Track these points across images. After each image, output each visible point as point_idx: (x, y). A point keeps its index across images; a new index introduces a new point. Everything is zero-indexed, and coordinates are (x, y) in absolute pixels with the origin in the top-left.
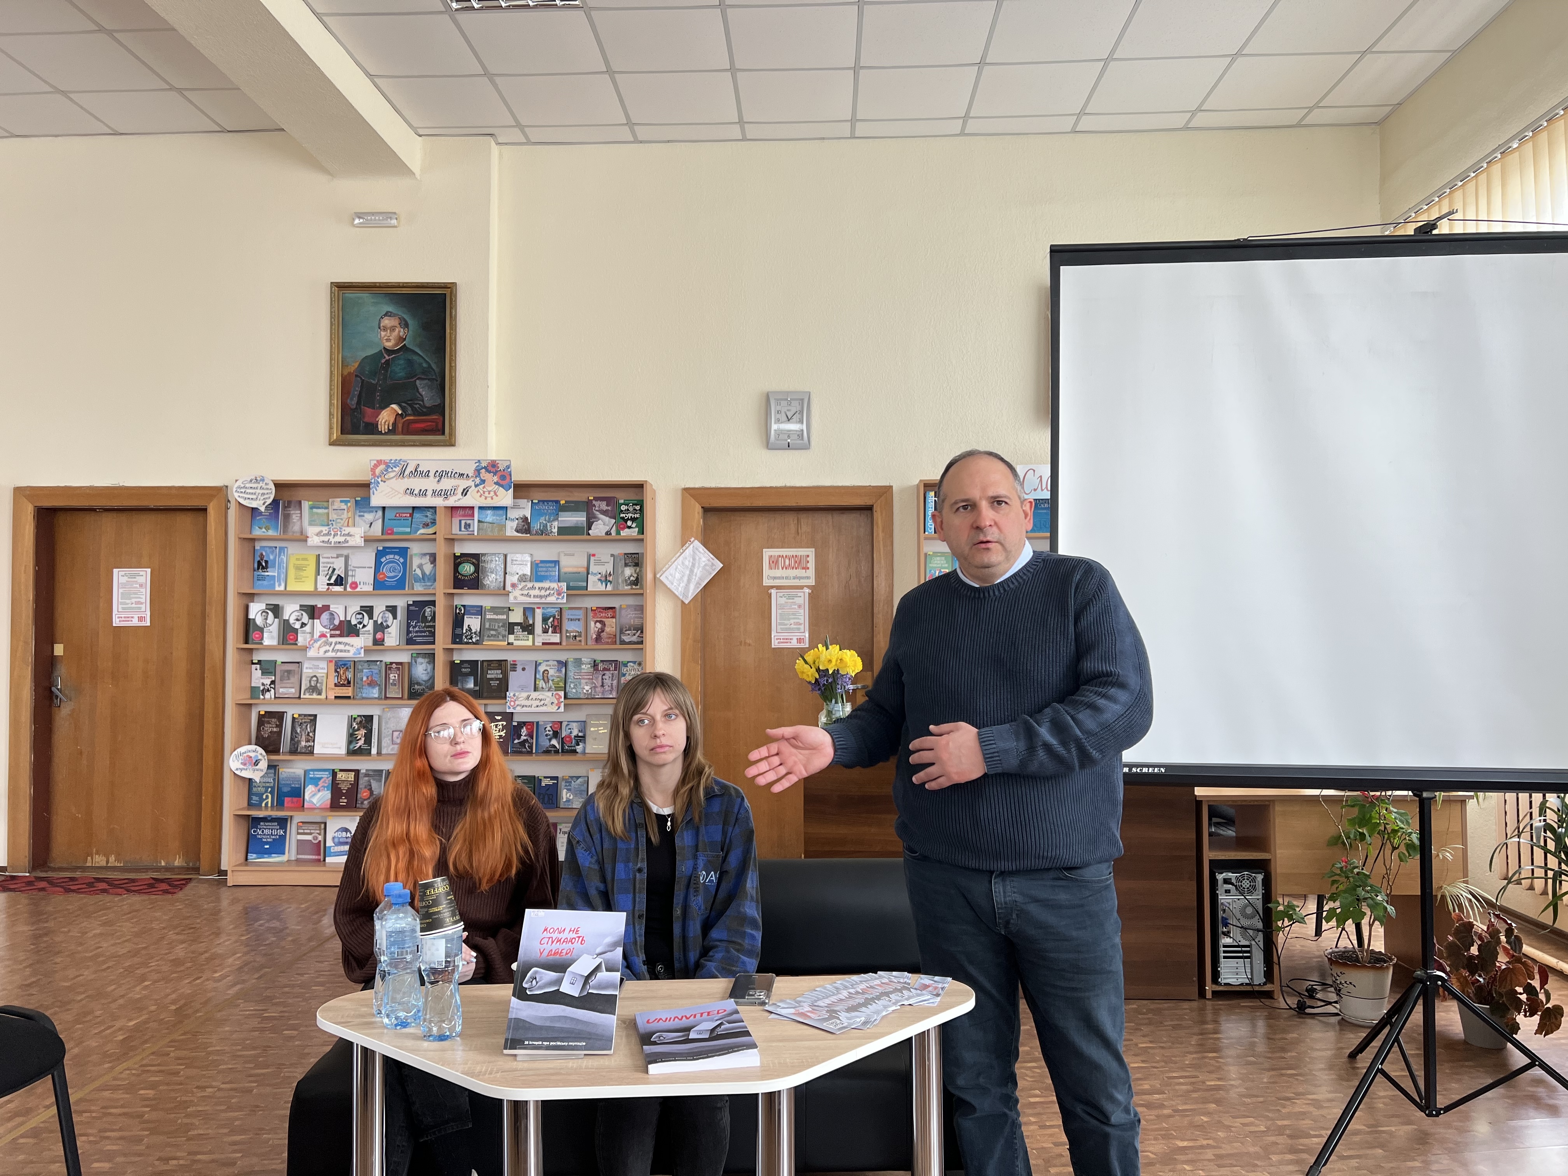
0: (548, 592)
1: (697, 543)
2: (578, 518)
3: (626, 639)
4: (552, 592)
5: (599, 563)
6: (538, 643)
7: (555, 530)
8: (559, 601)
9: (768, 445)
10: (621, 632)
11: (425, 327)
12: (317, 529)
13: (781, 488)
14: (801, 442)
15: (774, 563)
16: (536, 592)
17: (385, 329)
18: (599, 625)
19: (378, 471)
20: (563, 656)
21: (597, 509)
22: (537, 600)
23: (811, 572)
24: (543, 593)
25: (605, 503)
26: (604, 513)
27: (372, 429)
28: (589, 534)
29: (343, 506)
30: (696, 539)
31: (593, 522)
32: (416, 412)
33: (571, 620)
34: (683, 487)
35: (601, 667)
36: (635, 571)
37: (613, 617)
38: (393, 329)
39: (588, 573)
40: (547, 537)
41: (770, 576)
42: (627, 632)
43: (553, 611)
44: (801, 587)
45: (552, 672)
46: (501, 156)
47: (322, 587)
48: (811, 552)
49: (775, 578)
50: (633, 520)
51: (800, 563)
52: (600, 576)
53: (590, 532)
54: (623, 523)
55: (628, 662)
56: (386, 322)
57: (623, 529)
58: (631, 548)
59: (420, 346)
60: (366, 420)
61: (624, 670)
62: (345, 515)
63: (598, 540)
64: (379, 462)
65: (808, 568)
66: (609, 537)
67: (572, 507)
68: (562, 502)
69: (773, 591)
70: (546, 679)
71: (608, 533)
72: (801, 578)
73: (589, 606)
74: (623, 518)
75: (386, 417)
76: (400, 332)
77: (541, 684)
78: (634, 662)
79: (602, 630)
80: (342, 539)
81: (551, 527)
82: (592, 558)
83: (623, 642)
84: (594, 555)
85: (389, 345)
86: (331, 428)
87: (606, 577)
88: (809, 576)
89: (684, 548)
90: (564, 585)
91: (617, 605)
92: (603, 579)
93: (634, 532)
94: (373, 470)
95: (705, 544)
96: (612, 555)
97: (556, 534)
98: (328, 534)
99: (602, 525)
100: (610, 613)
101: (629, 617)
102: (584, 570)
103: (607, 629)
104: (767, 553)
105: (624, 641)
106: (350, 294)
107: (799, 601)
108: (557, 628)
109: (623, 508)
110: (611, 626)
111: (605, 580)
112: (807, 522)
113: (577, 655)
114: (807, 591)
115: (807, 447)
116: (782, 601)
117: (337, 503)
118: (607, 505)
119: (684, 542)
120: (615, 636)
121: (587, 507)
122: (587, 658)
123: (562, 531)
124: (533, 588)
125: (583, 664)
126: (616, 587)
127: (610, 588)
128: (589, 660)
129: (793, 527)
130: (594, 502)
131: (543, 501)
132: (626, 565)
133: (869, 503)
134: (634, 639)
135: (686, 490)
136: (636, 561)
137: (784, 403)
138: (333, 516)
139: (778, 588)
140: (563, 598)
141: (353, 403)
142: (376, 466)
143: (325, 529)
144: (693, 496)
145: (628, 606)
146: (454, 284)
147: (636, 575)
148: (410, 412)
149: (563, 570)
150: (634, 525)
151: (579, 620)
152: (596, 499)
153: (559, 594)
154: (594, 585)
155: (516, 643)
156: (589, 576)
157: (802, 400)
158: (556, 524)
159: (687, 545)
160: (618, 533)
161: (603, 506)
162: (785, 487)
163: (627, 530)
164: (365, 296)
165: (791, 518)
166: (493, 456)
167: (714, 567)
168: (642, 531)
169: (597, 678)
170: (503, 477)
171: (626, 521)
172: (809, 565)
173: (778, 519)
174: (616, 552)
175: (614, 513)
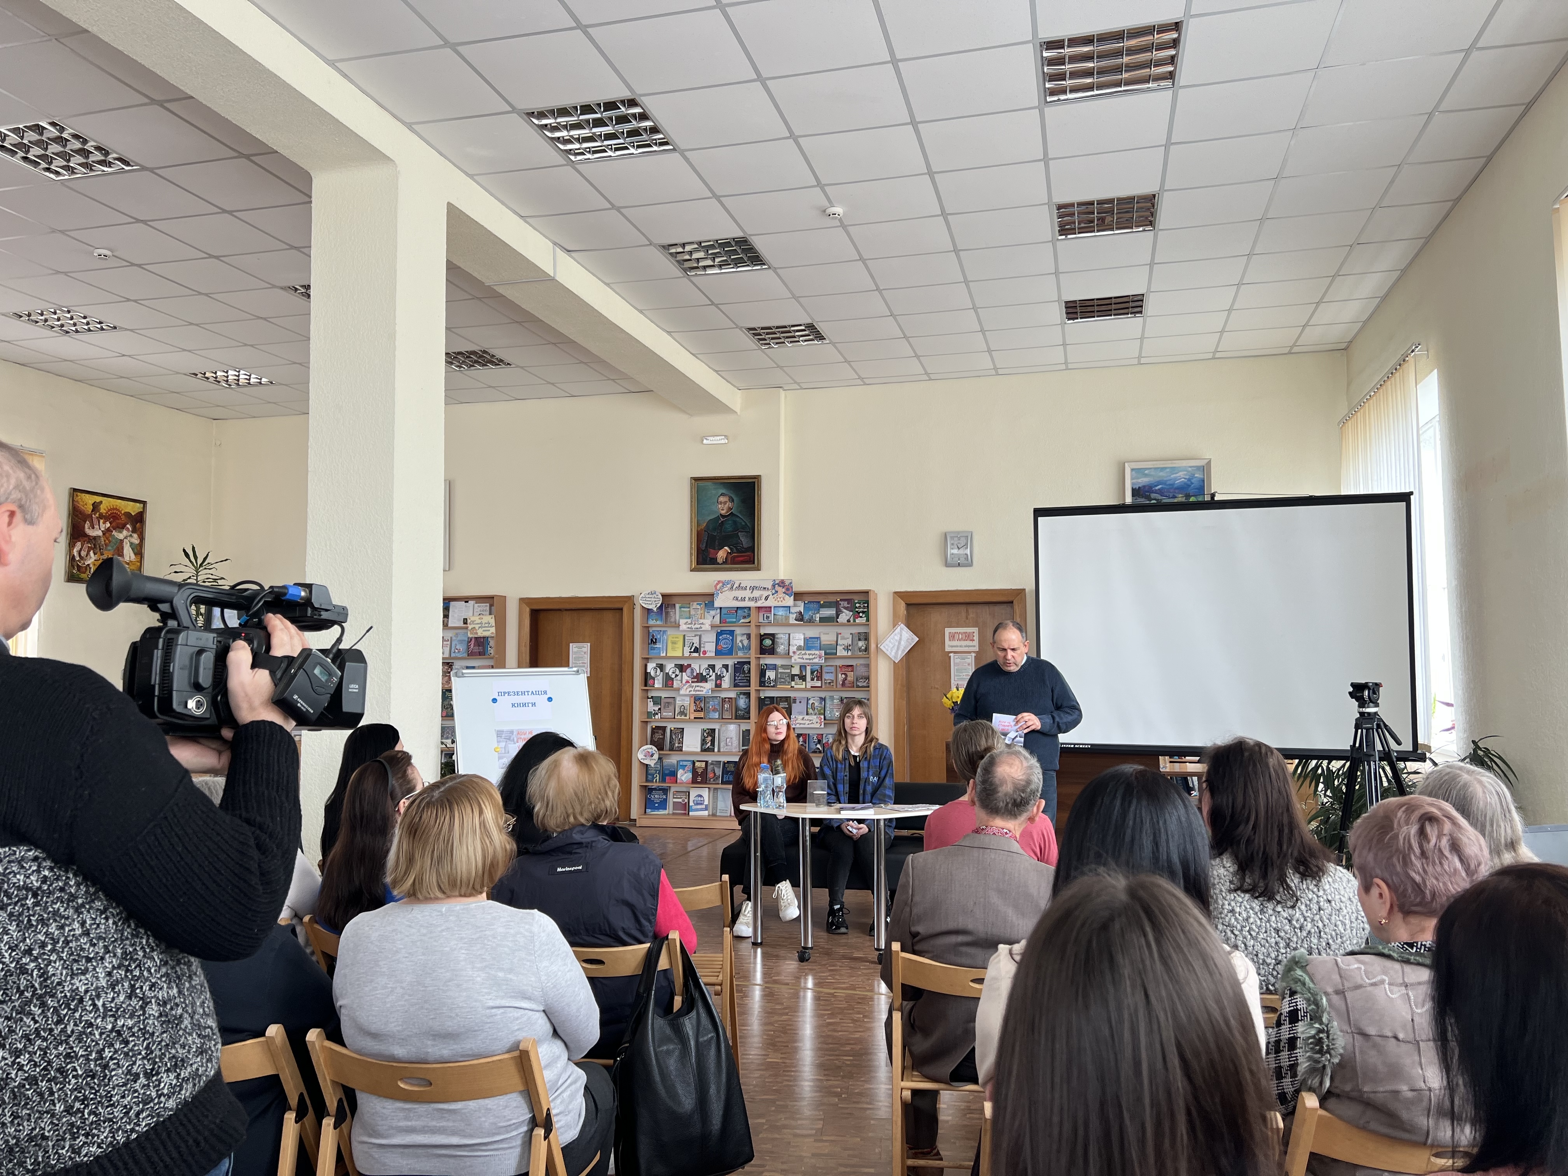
0: (814, 656)
1: (902, 625)
2: (831, 612)
3: (860, 684)
4: (816, 656)
5: (843, 638)
6: (809, 686)
7: (818, 619)
8: (820, 662)
9: (947, 565)
10: (856, 680)
11: (743, 501)
12: (685, 621)
13: (954, 591)
14: (967, 561)
15: (952, 637)
16: (807, 657)
17: (721, 503)
18: (843, 676)
19: (718, 587)
20: (823, 695)
21: (842, 606)
22: (808, 661)
23: (976, 643)
24: (811, 657)
25: (846, 602)
26: (846, 608)
27: (714, 561)
28: (837, 622)
29: (699, 607)
30: (902, 623)
31: (840, 614)
32: (738, 551)
33: (828, 673)
34: (894, 591)
36: (865, 643)
37: (852, 671)
38: (725, 503)
39: (837, 645)
40: (813, 623)
41: (949, 645)
42: (860, 680)
43: (817, 667)
44: (970, 652)
45: (816, 704)
46: (786, 397)
47: (687, 654)
48: (975, 630)
49: (952, 646)
50: (863, 612)
51: (968, 637)
52: (844, 646)
53: (838, 620)
54: (857, 615)
56: (722, 499)
57: (857, 618)
58: (862, 630)
59: (740, 512)
60: (711, 556)
62: (699, 613)
63: (843, 625)
64: (719, 582)
65: (974, 640)
66: (849, 623)
67: (827, 605)
68: (822, 602)
69: (952, 655)
70: (813, 709)
71: (849, 621)
72: (969, 646)
73: (838, 664)
74: (857, 612)
75: (722, 554)
76: (730, 504)
77: (810, 711)
79: (845, 679)
80: (698, 626)
81: (815, 617)
82: (839, 636)
83: (858, 686)
84: (840, 634)
85: (723, 512)
86: (691, 562)
87: (848, 647)
88: (975, 645)
89: (895, 629)
90: (823, 652)
91: (854, 664)
93: (864, 620)
94: (716, 586)
95: (908, 626)
96: (851, 634)
97: (818, 621)
98: (691, 623)
99: (845, 616)
100: (850, 669)
101: (861, 671)
102: (834, 643)
103: (849, 678)
104: (948, 631)
106: (701, 483)
107: (969, 661)
108: (819, 678)
109: (858, 605)
110: (851, 676)
111: (847, 649)
112: (973, 611)
113: (831, 694)
114: (974, 655)
115: (970, 565)
116: (958, 661)
117: (695, 605)
118: (848, 604)
119: (895, 625)
120: (852, 682)
121: (836, 605)
122: (836, 696)
123: (822, 620)
124: (805, 654)
125: (835, 699)
126: (852, 654)
127: (850, 653)
129: (964, 614)
130: (840, 602)
131: (811, 602)
132: (860, 640)
133: (1010, 599)
134: (865, 684)
135: (895, 593)
136: (866, 637)
137: (956, 538)
138: (692, 612)
139: (955, 652)
140: (823, 659)
141: (703, 546)
142: (717, 584)
143: (689, 621)
144: (900, 597)
145: (861, 665)
146: (759, 476)
147: (865, 646)
148: (735, 550)
149: (823, 643)
150: (864, 616)
151: (832, 673)
152: (841, 600)
153: (821, 658)
154: (841, 652)
155: (796, 686)
157: (967, 535)
158: (818, 615)
159: (896, 627)
160: (854, 621)
161: (846, 604)
162: (956, 590)
163: (859, 619)
164: (709, 483)
165: (963, 609)
166: (782, 577)
167: (913, 640)
168: (868, 620)
170: (788, 589)
171: (859, 613)
172: (974, 638)
173: (953, 610)
174: (853, 632)
175: (852, 608)
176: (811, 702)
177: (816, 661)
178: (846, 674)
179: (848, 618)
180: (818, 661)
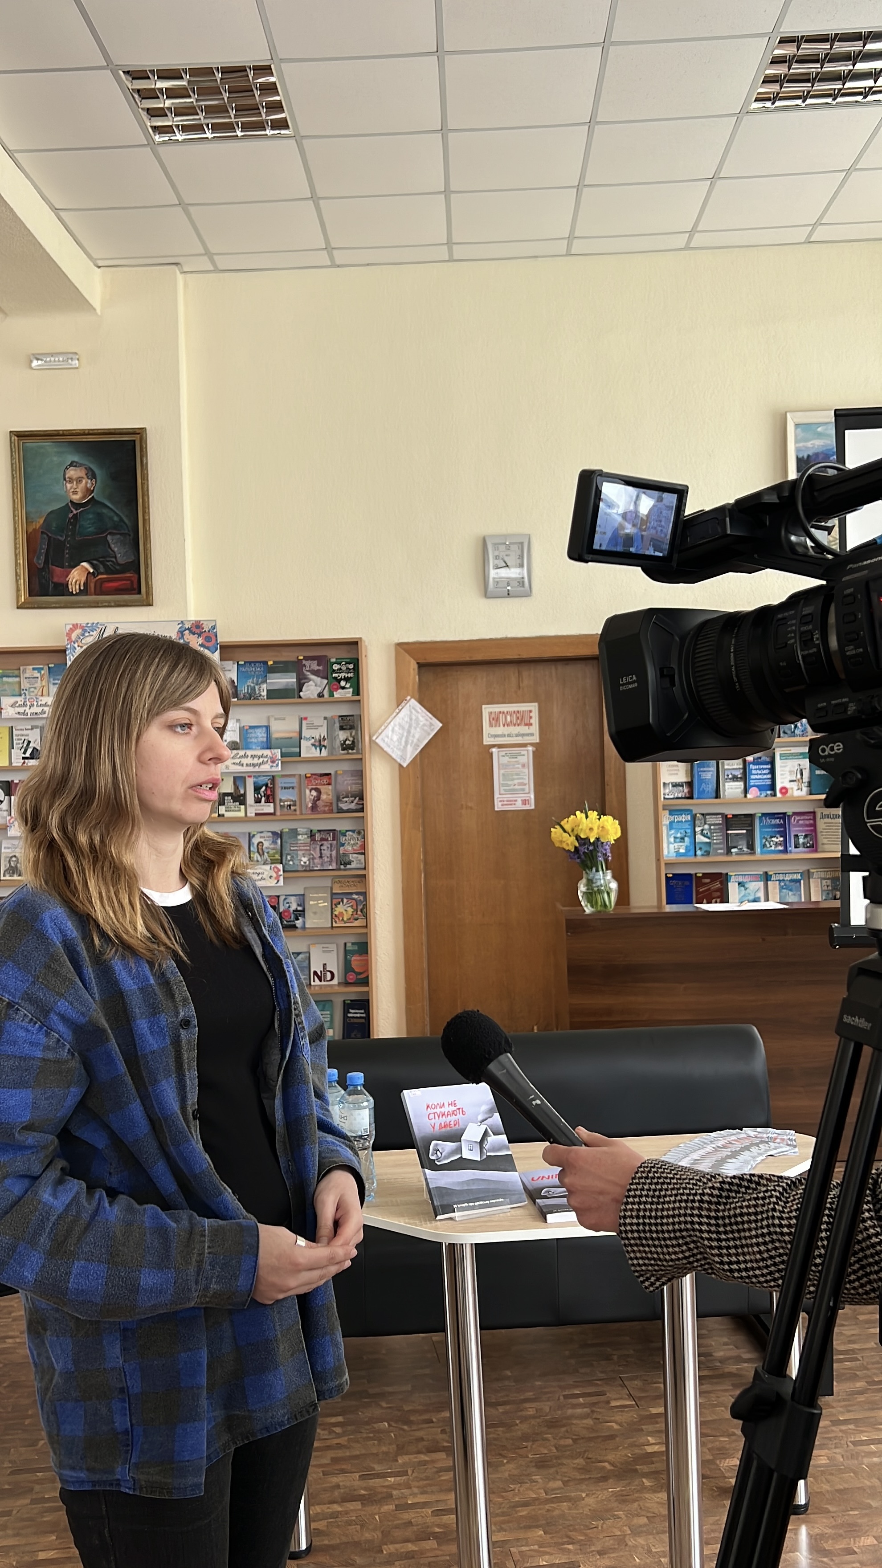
0: (261, 760)
1: (413, 702)
2: (288, 680)
3: (344, 806)
4: (266, 760)
5: (312, 727)
6: (251, 813)
7: (264, 693)
8: (274, 769)
9: (486, 594)
10: (338, 799)
11: (114, 477)
12: (12, 700)
13: (501, 639)
14: (522, 589)
15: (495, 720)
16: (249, 761)
17: (71, 480)
18: (314, 793)
19: (74, 636)
20: (277, 828)
21: (308, 669)
22: (251, 769)
23: (535, 729)
24: (256, 761)
25: (316, 662)
26: (315, 673)
27: (62, 589)
28: (300, 697)
29: (37, 675)
30: (412, 698)
31: (304, 684)
32: (108, 571)
33: (285, 788)
34: (396, 641)
35: (318, 837)
36: (351, 734)
37: (329, 784)
38: (79, 481)
39: (301, 738)
40: (256, 702)
41: (490, 734)
42: (345, 799)
43: (262, 780)
44: (524, 745)
46: (186, 285)
47: (17, 762)
48: (534, 707)
49: (496, 736)
50: (347, 679)
51: (522, 719)
52: (313, 740)
53: (301, 694)
54: (335, 684)
55: (347, 831)
56: (72, 473)
57: (336, 690)
58: (344, 710)
59: (110, 498)
60: (56, 580)
61: (343, 840)
62: (38, 684)
63: (310, 703)
64: (75, 626)
65: (531, 724)
66: (321, 699)
67: (281, 668)
68: (270, 663)
69: (494, 750)
71: (320, 695)
72: (523, 735)
73: (303, 773)
74: (335, 678)
75: (77, 576)
76: (87, 483)
78: (353, 831)
79: (318, 798)
80: (39, 710)
81: (259, 690)
82: (304, 722)
83: (340, 811)
84: (306, 719)
85: (76, 498)
86: (18, 590)
87: (320, 741)
88: (533, 733)
89: (400, 708)
90: (278, 752)
91: (332, 772)
92: (317, 744)
93: (348, 693)
94: (69, 635)
95: (421, 702)
96: (325, 718)
97: (265, 697)
98: (24, 705)
99: (314, 687)
100: (325, 780)
101: (347, 784)
102: (296, 735)
103: (324, 797)
104: (487, 709)
105: (341, 809)
106: (31, 444)
107: (523, 759)
108: (270, 798)
109: (336, 667)
110: (328, 793)
111: (319, 745)
112: (529, 676)
113: (293, 825)
114: (530, 748)
115: (528, 594)
116: (505, 760)
117: (29, 671)
118: (318, 665)
119: (400, 701)
120: (331, 803)
121: (296, 667)
122: (302, 828)
123: (273, 694)
124: (245, 756)
125: (299, 834)
126: (331, 753)
127: (324, 753)
128: (305, 830)
129: (514, 679)
130: (304, 662)
131: (250, 663)
132: (341, 728)
133: (595, 653)
134: (353, 806)
135: (400, 645)
136: (350, 723)
137: (502, 548)
138: (25, 685)
139: (500, 746)
140: (277, 765)
141: (40, 562)
142: (72, 630)
143: (20, 700)
144: (407, 651)
145: (345, 772)
146: (143, 430)
147: (351, 739)
148: (102, 570)
149: (275, 735)
150: (348, 686)
151: (293, 788)
152: (306, 658)
153: (273, 762)
154: (308, 751)
155: (227, 814)
156: (302, 741)
157: (522, 543)
158: (264, 686)
159: (403, 704)
160: (331, 695)
161: (314, 666)
162: (506, 639)
163: (340, 691)
164: (47, 444)
165: (512, 673)
166: (193, 616)
167: (432, 727)
168: (357, 692)
169: (314, 849)
170: (208, 639)
171: (339, 681)
172: (532, 721)
173: (498, 673)
174: (329, 714)
175: (326, 673)
176: (255, 841)
177: (266, 768)
178: (317, 790)
179: (319, 690)
180: (269, 767)
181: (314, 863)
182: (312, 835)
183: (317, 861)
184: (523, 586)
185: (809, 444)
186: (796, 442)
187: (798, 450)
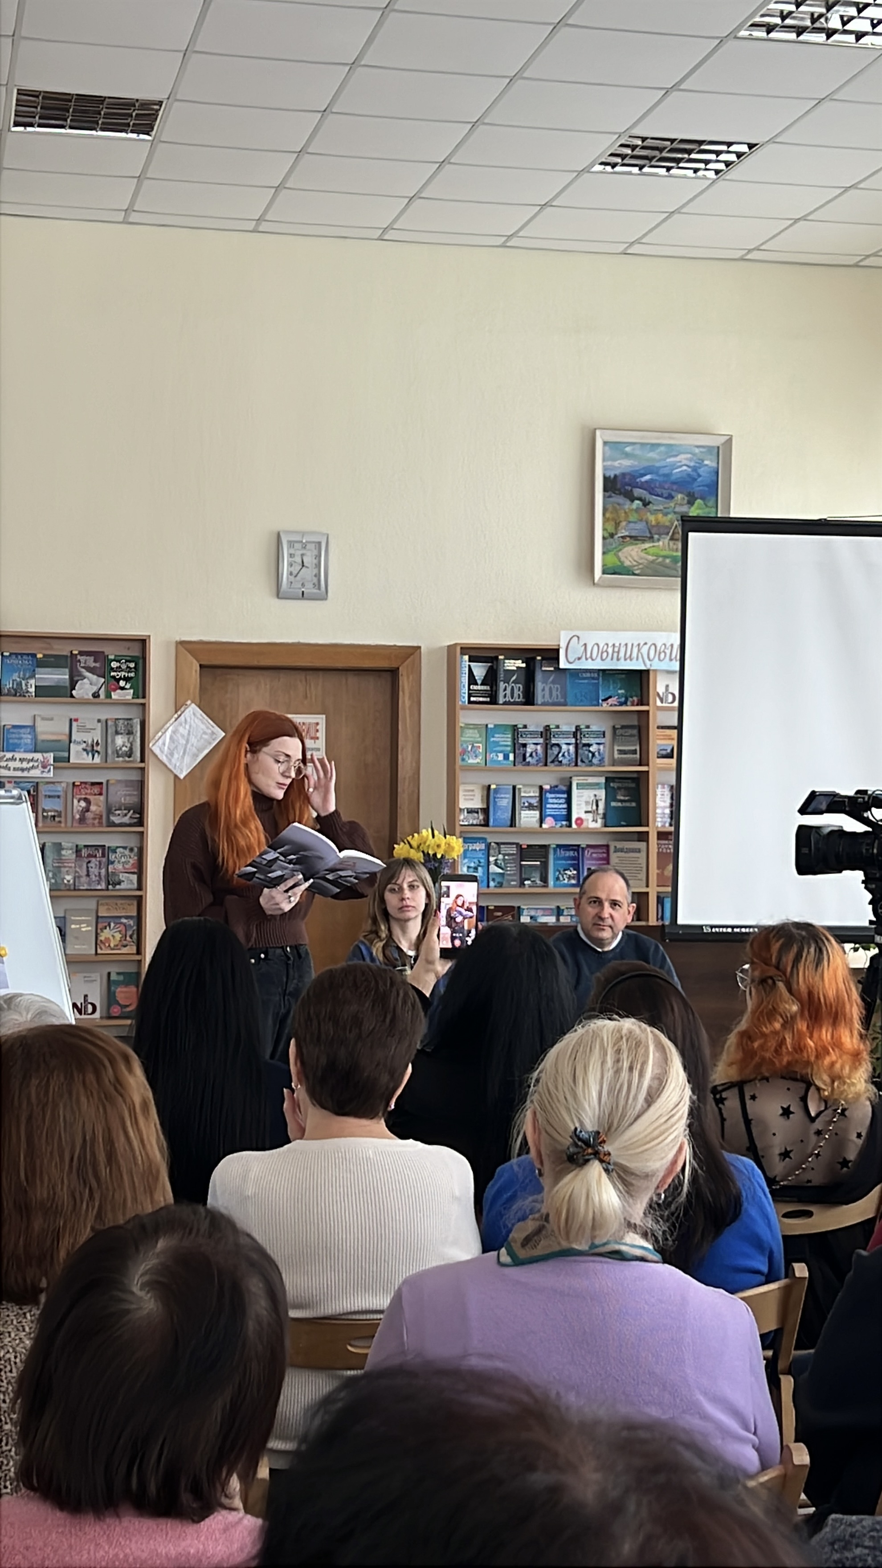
0: (31, 764)
1: (194, 708)
2: (61, 676)
3: (116, 820)
4: (36, 764)
5: (83, 729)
7: (33, 690)
8: (45, 775)
9: (279, 594)
10: (109, 811)
13: (293, 644)
14: (318, 591)
16: (17, 764)
18: (83, 804)
21: (82, 665)
22: (20, 774)
23: (321, 743)
24: (25, 765)
25: (92, 658)
30: (192, 702)
31: (77, 682)
33: (50, 797)
34: (178, 639)
35: (84, 852)
36: (128, 741)
37: (101, 794)
39: (70, 742)
40: (22, 699)
42: (118, 812)
48: (321, 719)
50: (127, 679)
52: (84, 745)
54: (113, 684)
55: (118, 847)
57: (115, 690)
58: (121, 713)
61: (112, 857)
63: (84, 703)
65: (318, 738)
67: (52, 662)
68: (40, 656)
73: (72, 781)
74: (114, 677)
78: (125, 848)
81: (26, 685)
82: (74, 724)
83: (114, 825)
84: (76, 720)
87: (93, 746)
89: (179, 713)
90: (50, 756)
91: (104, 781)
92: (89, 749)
93: (128, 695)
95: (202, 708)
96: (99, 721)
97: (34, 694)
100: (96, 790)
101: (123, 795)
102: (65, 738)
103: (93, 808)
105: (113, 822)
109: (114, 665)
111: (92, 750)
112: (317, 684)
115: (324, 597)
118: (95, 661)
119: (178, 707)
120: (101, 816)
121: (69, 662)
123: (42, 691)
124: (13, 759)
125: (63, 849)
126: (104, 760)
127: (97, 759)
128: (70, 845)
129: (300, 689)
130: (79, 657)
131: (16, 654)
132: (117, 733)
133: (394, 665)
135: (182, 643)
137: (297, 546)
140: (49, 771)
144: (190, 652)
145: (119, 781)
147: (129, 745)
149: (41, 737)
150: (128, 686)
151: (59, 797)
152: (81, 653)
153: (44, 767)
154: (78, 756)
156: (72, 745)
157: (320, 543)
158: (32, 682)
159: (182, 709)
160: (108, 696)
161: (90, 662)
162: (299, 644)
163: (119, 691)
167: (214, 736)
169: (80, 867)
171: (118, 681)
172: (318, 735)
174: (103, 717)
178: (85, 800)
179: (95, 689)
180: (39, 772)
181: (80, 883)
182: (78, 851)
183: (84, 879)
184: (319, 588)
185: (616, 464)
186: (604, 460)
187: (605, 468)
